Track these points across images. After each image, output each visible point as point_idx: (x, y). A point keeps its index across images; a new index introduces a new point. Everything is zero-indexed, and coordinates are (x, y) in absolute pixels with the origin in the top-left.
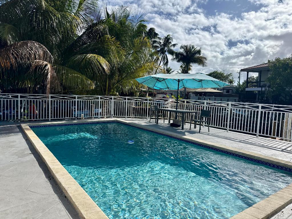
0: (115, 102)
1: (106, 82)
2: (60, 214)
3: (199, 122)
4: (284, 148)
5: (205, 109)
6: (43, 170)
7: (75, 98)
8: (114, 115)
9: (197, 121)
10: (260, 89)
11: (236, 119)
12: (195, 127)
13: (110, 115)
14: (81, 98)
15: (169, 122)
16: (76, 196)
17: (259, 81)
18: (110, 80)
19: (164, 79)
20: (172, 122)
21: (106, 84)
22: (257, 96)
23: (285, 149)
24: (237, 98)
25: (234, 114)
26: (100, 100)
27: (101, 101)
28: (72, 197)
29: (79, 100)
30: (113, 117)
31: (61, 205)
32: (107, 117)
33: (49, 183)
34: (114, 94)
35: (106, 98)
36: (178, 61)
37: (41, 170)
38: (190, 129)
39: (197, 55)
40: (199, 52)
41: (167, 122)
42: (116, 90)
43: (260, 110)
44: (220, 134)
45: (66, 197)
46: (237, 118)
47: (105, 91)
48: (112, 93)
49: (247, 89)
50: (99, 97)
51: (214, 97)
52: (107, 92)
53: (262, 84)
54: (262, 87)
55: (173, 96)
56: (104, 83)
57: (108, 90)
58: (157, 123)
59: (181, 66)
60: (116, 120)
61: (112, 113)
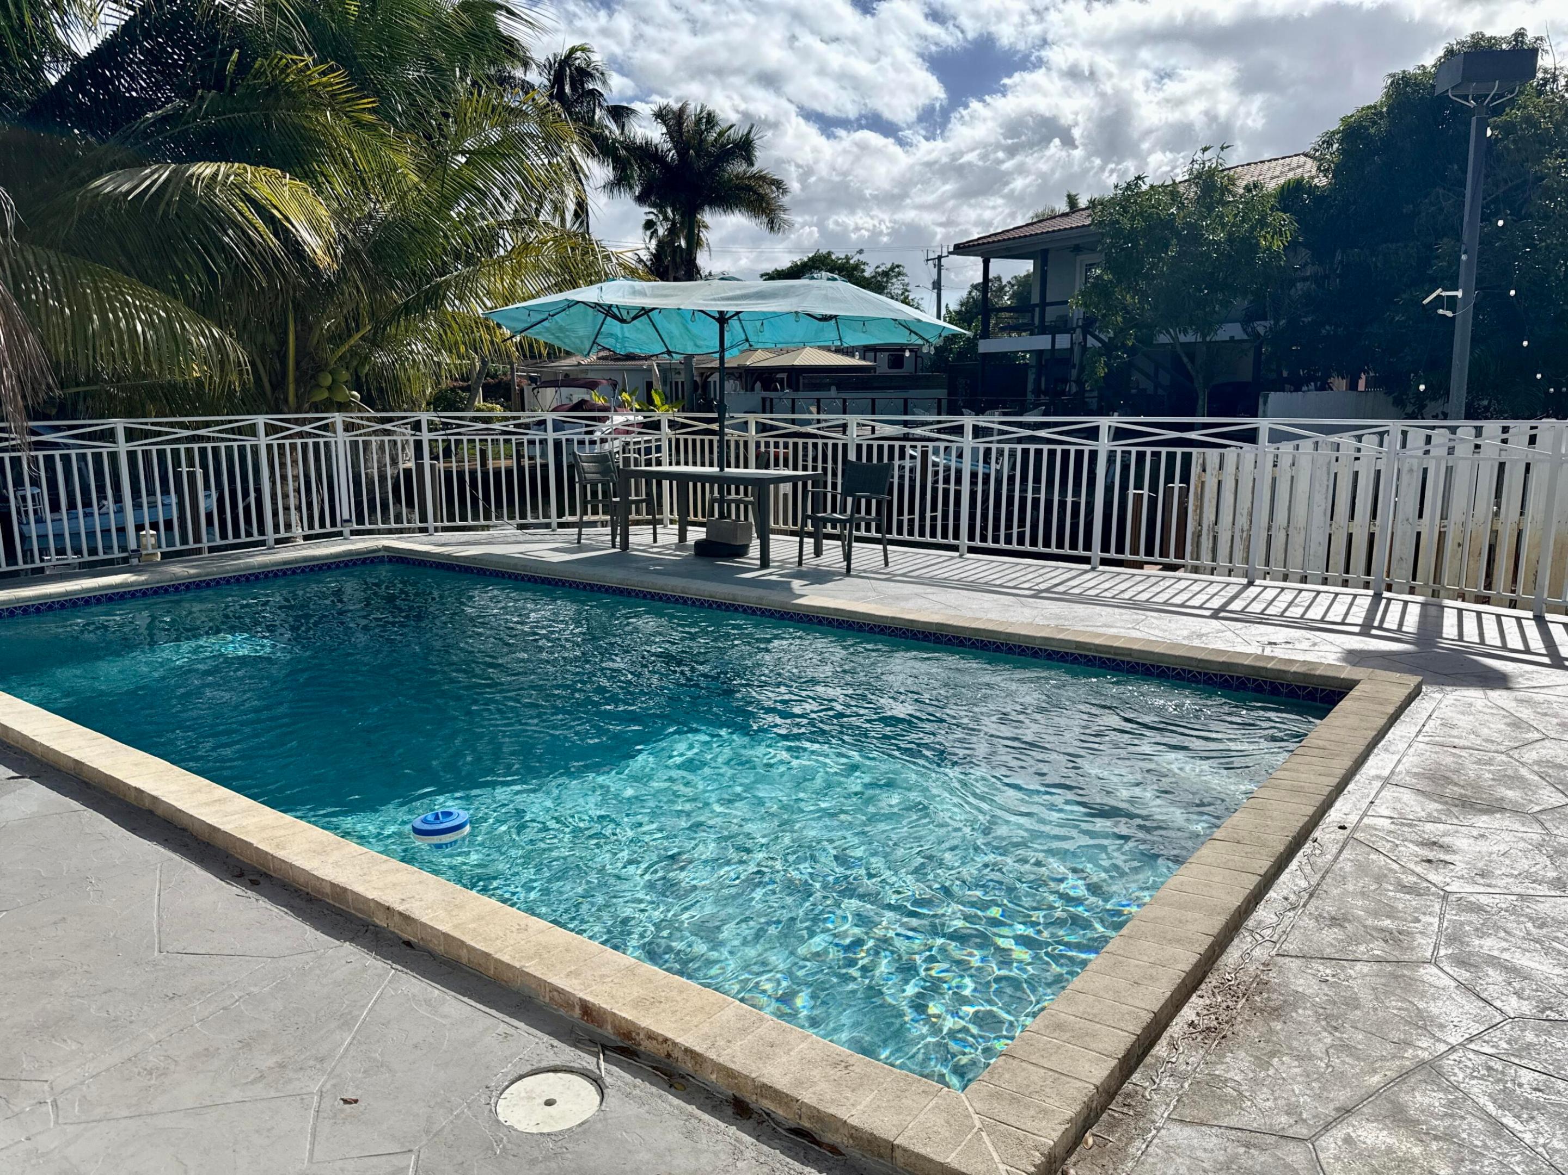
0: (354, 445)
1: (286, 333)
2: (445, 1017)
3: (834, 523)
4: (1216, 603)
5: (852, 456)
6: (175, 850)
7: (109, 435)
8: (360, 521)
9: (825, 521)
10: (1042, 342)
11: (946, 491)
12: (818, 552)
13: (333, 524)
14: (146, 434)
15: (682, 536)
16: (471, 926)
17: (1035, 299)
18: (302, 320)
19: (645, 312)
20: (696, 534)
21: (284, 343)
22: (1031, 377)
23: (1223, 608)
24: (942, 393)
25: (936, 473)
26: (263, 441)
27: (269, 447)
28: (456, 934)
29: (138, 446)
30: (354, 533)
31: (414, 980)
32: (306, 538)
33: (264, 903)
34: (339, 398)
35: (298, 429)
36: (641, 199)
37: (161, 849)
38: (800, 563)
39: (738, 167)
40: (744, 148)
41: (668, 534)
42: (345, 375)
43: (1104, 445)
44: (940, 572)
45: (408, 944)
46: (952, 487)
47: (279, 383)
48: (326, 395)
49: (985, 346)
50: (261, 420)
51: (833, 392)
52: (292, 388)
53: (1052, 314)
54: (1053, 330)
55: (625, 396)
56: (271, 339)
57: (297, 381)
58: (625, 545)
59: (649, 225)
60: (386, 548)
61: (345, 508)
